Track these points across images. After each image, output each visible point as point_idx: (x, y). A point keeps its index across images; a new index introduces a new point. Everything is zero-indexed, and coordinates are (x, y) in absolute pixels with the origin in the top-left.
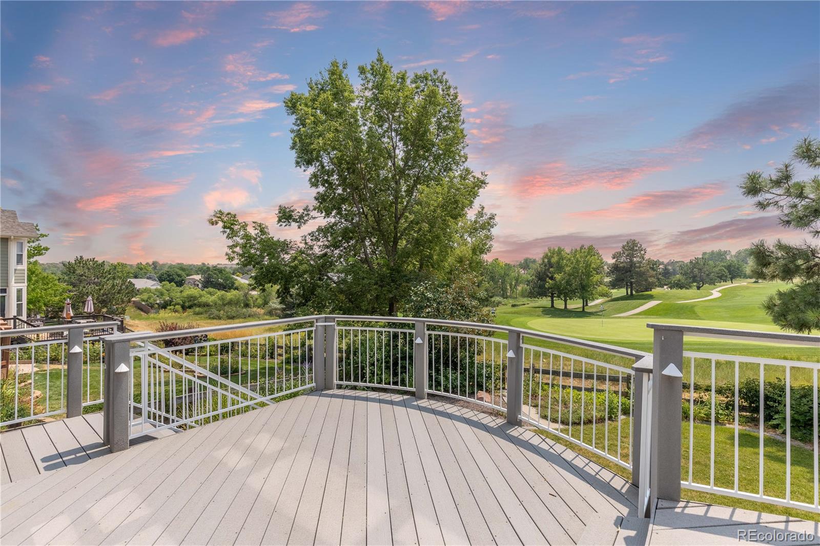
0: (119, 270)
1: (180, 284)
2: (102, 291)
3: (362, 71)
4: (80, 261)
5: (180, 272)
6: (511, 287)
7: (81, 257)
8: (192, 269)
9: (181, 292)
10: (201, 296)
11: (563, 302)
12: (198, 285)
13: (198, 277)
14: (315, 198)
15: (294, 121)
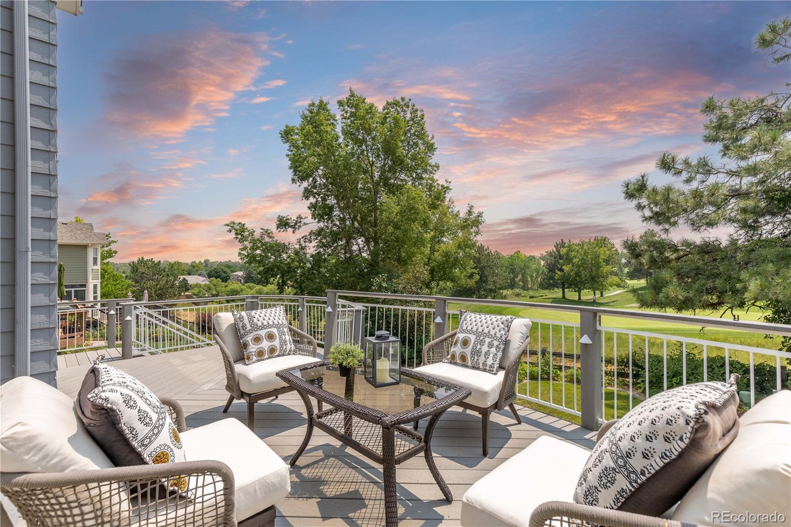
0: (176, 268)
1: (225, 280)
2: (158, 286)
3: (340, 103)
4: (141, 261)
5: (226, 269)
6: (531, 279)
7: (142, 258)
8: (237, 267)
9: (226, 286)
10: (242, 290)
11: (577, 293)
12: (241, 280)
13: (240, 273)
14: (308, 207)
15: (288, 148)
